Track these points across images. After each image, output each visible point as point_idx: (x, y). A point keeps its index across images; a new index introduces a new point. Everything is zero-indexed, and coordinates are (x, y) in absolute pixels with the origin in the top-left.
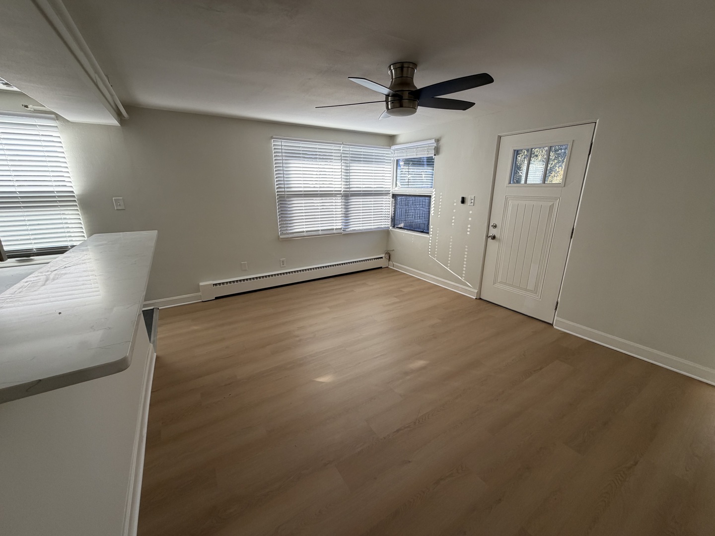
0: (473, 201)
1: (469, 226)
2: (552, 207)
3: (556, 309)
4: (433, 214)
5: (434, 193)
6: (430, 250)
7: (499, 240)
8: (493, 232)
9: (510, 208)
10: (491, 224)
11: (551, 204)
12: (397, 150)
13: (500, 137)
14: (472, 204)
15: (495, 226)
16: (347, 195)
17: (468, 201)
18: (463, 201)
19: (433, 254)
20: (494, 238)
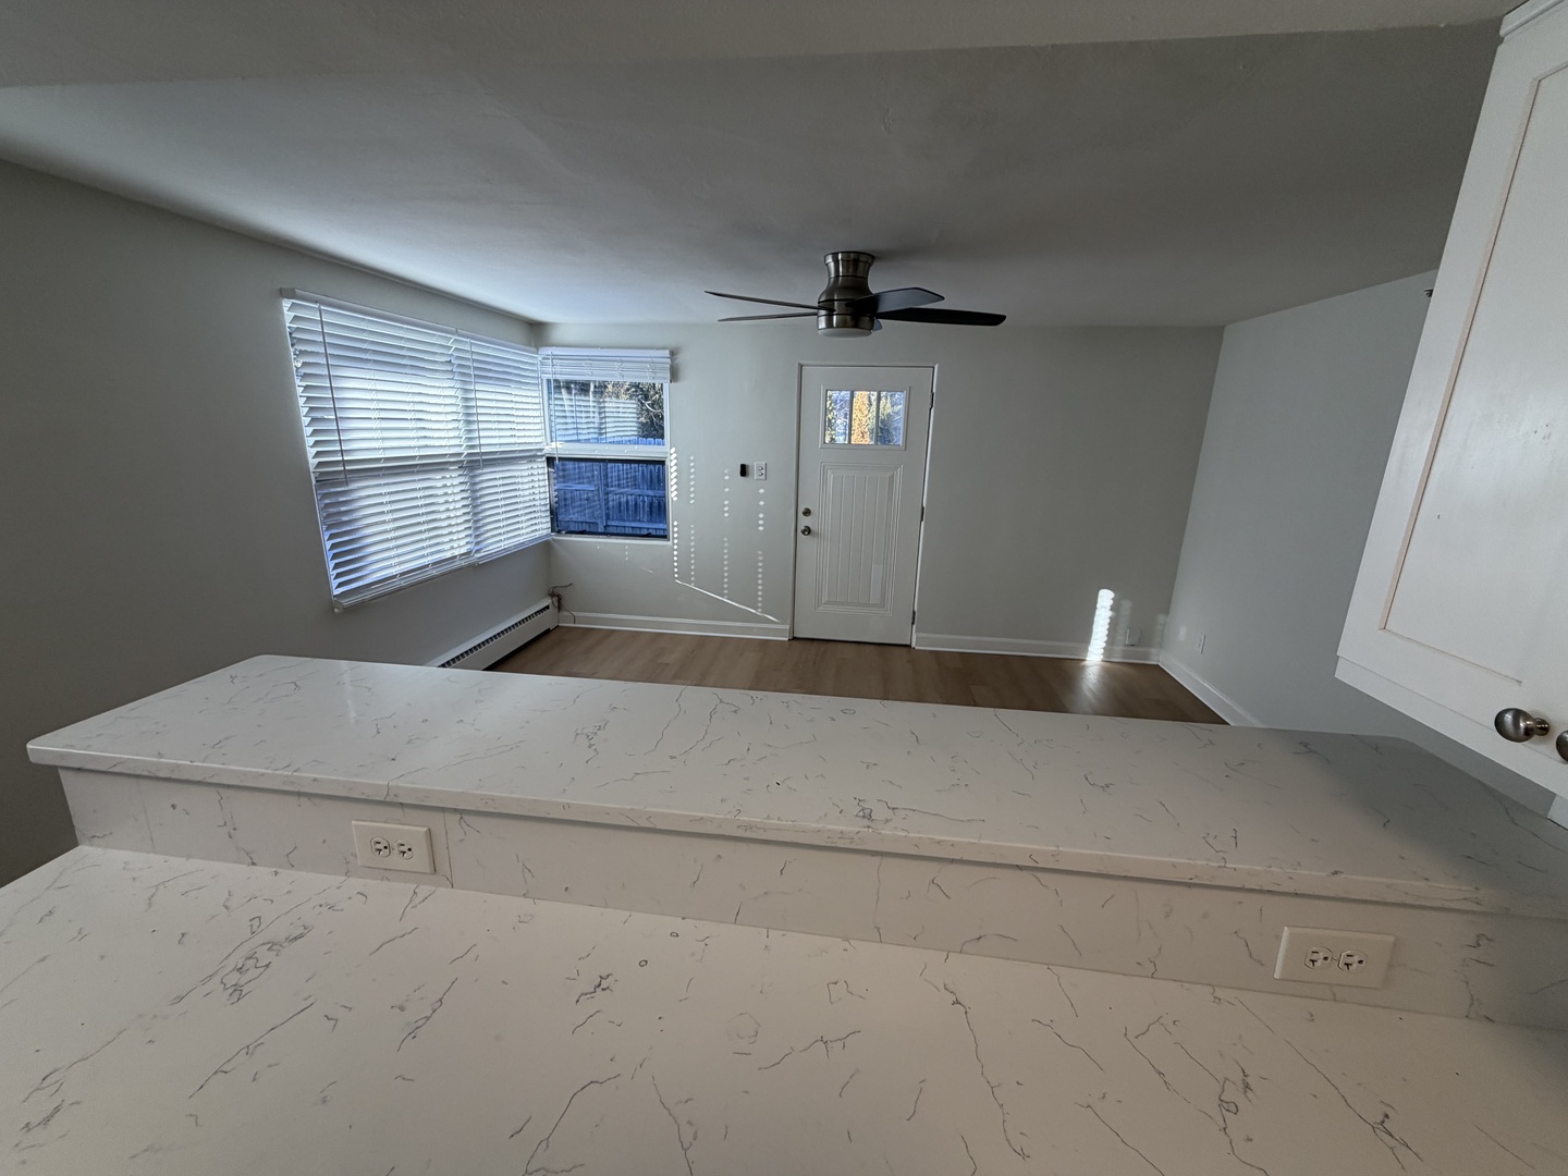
0: (763, 471)
1: (761, 516)
2: (891, 479)
3: (913, 623)
4: (675, 499)
5: (675, 455)
6: (676, 570)
7: (817, 535)
8: (804, 521)
9: (830, 483)
10: (801, 510)
11: (890, 474)
12: (555, 357)
13: (801, 366)
14: (763, 477)
15: (807, 512)
16: (474, 464)
17: (755, 473)
18: (744, 471)
19: (685, 577)
20: (807, 531)
